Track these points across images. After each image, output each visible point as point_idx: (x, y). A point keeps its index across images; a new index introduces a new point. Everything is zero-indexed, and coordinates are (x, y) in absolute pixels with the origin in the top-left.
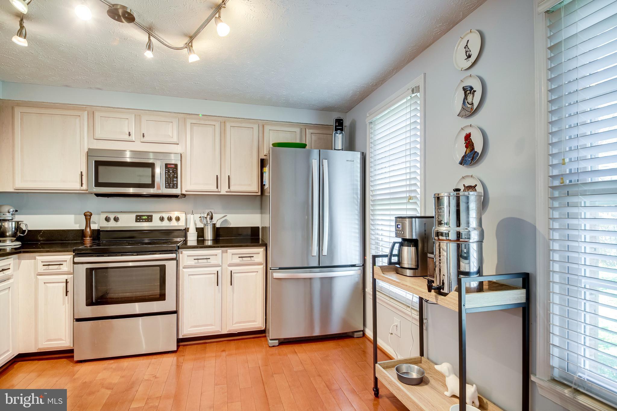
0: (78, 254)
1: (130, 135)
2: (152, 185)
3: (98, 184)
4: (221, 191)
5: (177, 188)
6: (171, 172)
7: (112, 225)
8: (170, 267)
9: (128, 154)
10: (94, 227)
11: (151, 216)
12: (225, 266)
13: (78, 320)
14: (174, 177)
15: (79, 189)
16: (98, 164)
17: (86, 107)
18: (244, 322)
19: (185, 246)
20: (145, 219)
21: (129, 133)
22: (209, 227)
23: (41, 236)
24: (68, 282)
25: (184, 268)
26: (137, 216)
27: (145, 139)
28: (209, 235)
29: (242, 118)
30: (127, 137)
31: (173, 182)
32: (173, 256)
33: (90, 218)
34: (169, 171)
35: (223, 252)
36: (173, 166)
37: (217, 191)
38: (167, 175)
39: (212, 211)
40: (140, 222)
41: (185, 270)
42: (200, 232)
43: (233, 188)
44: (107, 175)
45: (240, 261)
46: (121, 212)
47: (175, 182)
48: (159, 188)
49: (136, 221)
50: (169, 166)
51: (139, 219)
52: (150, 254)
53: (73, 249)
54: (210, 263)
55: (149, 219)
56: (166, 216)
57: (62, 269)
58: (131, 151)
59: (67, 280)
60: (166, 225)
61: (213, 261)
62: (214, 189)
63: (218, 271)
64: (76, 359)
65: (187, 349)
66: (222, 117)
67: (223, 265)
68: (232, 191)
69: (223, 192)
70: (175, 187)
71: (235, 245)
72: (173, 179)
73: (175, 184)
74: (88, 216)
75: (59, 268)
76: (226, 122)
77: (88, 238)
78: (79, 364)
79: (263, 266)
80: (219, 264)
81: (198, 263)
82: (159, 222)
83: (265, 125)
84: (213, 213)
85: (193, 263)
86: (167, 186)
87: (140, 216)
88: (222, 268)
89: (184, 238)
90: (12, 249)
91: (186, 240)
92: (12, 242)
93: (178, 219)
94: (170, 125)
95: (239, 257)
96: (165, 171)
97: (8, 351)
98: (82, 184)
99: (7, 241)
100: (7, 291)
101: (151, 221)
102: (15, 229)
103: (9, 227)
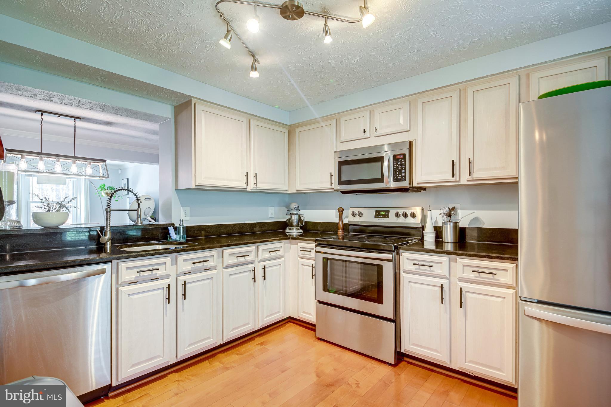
0: (319, 244)
1: (365, 132)
2: (381, 180)
3: (341, 183)
4: (461, 179)
5: (405, 180)
6: (399, 163)
7: (357, 220)
8: (388, 269)
10: (346, 221)
11: (388, 212)
12: (454, 279)
13: (320, 302)
14: (402, 168)
15: (330, 188)
16: (342, 164)
17: (335, 116)
19: (419, 247)
20: (383, 215)
21: (364, 130)
22: (449, 226)
24: (314, 267)
25: (404, 272)
26: (376, 212)
27: (379, 133)
28: (449, 236)
30: (363, 135)
31: (401, 174)
32: (389, 256)
33: (342, 213)
34: (397, 163)
35: (450, 261)
36: (402, 156)
37: (455, 180)
38: (395, 167)
39: (456, 206)
40: (378, 217)
41: (405, 275)
42: (438, 232)
43: (475, 175)
44: (350, 173)
45: (476, 277)
46: (365, 208)
47: (403, 174)
48: (388, 183)
49: (375, 217)
50: (398, 157)
51: (378, 214)
53: (315, 239)
54: (433, 271)
55: (386, 215)
56: (401, 212)
59: (313, 265)
60: (401, 221)
62: (449, 177)
63: (442, 285)
64: (317, 335)
66: (461, 83)
67: (452, 278)
68: (475, 179)
69: (464, 181)
70: (403, 180)
72: (401, 171)
73: (404, 176)
74: (341, 211)
75: (310, 254)
76: (467, 88)
77: (341, 231)
78: (318, 341)
79: (515, 290)
80: (446, 276)
81: (419, 269)
82: (395, 218)
83: (530, 74)
84: (458, 209)
85: (414, 268)
86: (396, 179)
87: (379, 212)
88: (450, 281)
89: (420, 238)
90: (297, 235)
91: (422, 240)
92: (297, 230)
93: (413, 215)
94: (402, 111)
95: (472, 271)
96: (394, 162)
97: (279, 312)
98: (331, 183)
99: (295, 229)
100: (278, 267)
101: (388, 217)
102: (298, 220)
103: (295, 219)
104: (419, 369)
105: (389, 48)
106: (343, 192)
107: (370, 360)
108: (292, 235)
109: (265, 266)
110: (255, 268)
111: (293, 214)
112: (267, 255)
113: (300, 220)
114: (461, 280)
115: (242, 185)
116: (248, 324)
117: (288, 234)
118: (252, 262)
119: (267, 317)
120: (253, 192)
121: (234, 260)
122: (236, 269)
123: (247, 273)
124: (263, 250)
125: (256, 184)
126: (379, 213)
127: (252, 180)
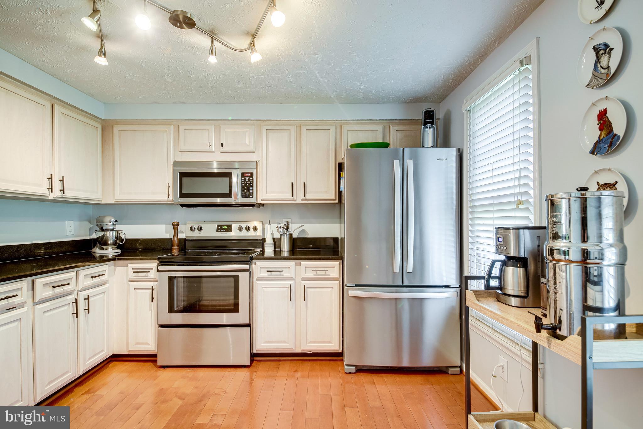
0: (162, 262)
1: (210, 146)
2: (229, 195)
3: (182, 195)
4: (297, 198)
5: (253, 197)
6: (247, 180)
7: (196, 235)
8: (244, 278)
9: (215, 165)
10: (181, 236)
11: (231, 226)
12: (298, 279)
13: (162, 326)
14: (250, 186)
15: (166, 200)
16: (183, 175)
17: (172, 122)
18: (319, 342)
19: (262, 257)
20: (225, 229)
21: (210, 143)
22: (285, 237)
23: (140, 245)
24: (154, 289)
25: (257, 280)
26: (218, 226)
27: (225, 149)
28: (285, 246)
29: (318, 120)
30: (207, 148)
31: (249, 191)
32: (246, 267)
33: (178, 228)
34: (245, 181)
35: (296, 265)
36: (249, 174)
37: (293, 199)
38: (243, 184)
39: (289, 220)
40: (220, 231)
41: (259, 282)
42: (277, 243)
43: (308, 196)
44: (191, 185)
45: (314, 275)
46: (205, 222)
47: (251, 191)
48: (236, 198)
49: (217, 231)
50: (245, 175)
51: (220, 228)
52: (225, 265)
53: (157, 257)
54: (283, 275)
55: (229, 229)
56: (244, 226)
57: (149, 276)
58: (217, 162)
59: (152, 287)
60: (244, 234)
61: (286, 274)
62: (289, 196)
63: (290, 285)
64: (159, 364)
65: (260, 365)
66: (297, 120)
67: (297, 279)
68: (307, 199)
69: (299, 201)
70: (251, 196)
71: (309, 257)
72: (249, 188)
73: (251, 193)
74: (176, 226)
75: (146, 275)
76: (301, 126)
77: (176, 247)
78: (161, 369)
80: (292, 277)
81: (271, 275)
82: (238, 231)
83: (343, 126)
84: (290, 223)
85: (266, 275)
86: (244, 195)
87: (221, 226)
88: (295, 281)
89: (261, 249)
90: (113, 256)
91: (263, 251)
92: (113, 249)
93: (255, 229)
94: (247, 133)
95: (312, 271)
96: (242, 180)
97: (103, 351)
98: (169, 195)
99: (109, 249)
100: (102, 295)
101: (231, 231)
102: (115, 237)
103: (111, 235)
106: (183, 205)
107: (225, 369)
108: (106, 256)
109: (88, 296)
110: (76, 299)
111: (107, 230)
112: (89, 282)
113: (118, 237)
114: (304, 279)
115: (42, 190)
116: (67, 372)
117: (98, 255)
118: (70, 294)
119: (90, 359)
120: (56, 201)
121: (50, 292)
122: (52, 303)
123: (66, 308)
124: (85, 275)
125: (63, 190)
126: (221, 227)
127: (57, 186)
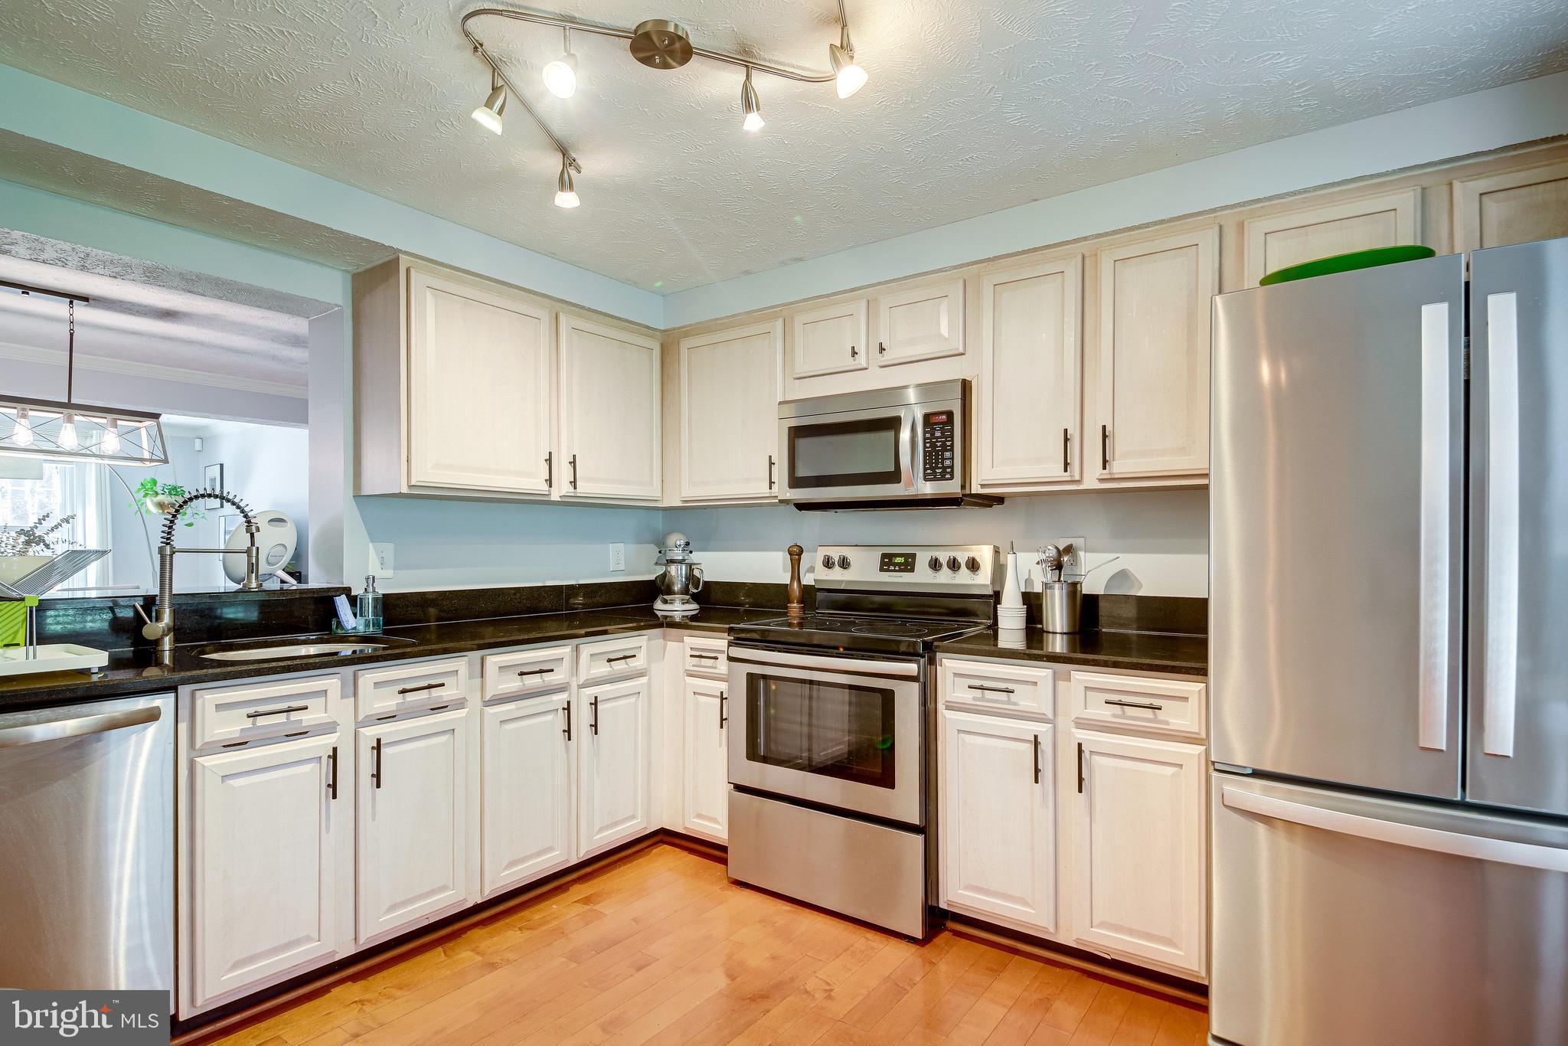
0: (738, 639)
1: (854, 353)
2: (894, 476)
3: (795, 482)
4: (1085, 475)
5: (952, 478)
6: (938, 434)
7: (837, 576)
8: (907, 702)
10: (808, 580)
11: (913, 556)
12: (1064, 723)
13: (739, 788)
14: (944, 448)
15: (768, 495)
16: (798, 433)
17: (781, 310)
18: (1131, 932)
19: (987, 644)
20: (899, 564)
21: (853, 348)
22: (1057, 592)
23: (747, 595)
24: (726, 698)
25: (948, 708)
26: (884, 556)
27: (889, 356)
28: (1057, 617)
29: (1156, 223)
30: (850, 363)
31: (942, 463)
32: (911, 668)
33: (799, 560)
34: (933, 434)
35: (1056, 678)
36: (944, 417)
37: (1069, 479)
38: (928, 445)
39: (1077, 542)
40: (888, 570)
41: (952, 715)
42: (1033, 604)
43: (1118, 467)
44: (820, 456)
45: (1114, 716)
46: (857, 546)
47: (948, 463)
48: (910, 484)
49: (882, 570)
50: (935, 419)
51: (887, 562)
53: (728, 626)
54: (1015, 704)
55: (908, 564)
56: (943, 557)
57: (719, 667)
59: (721, 693)
60: (944, 579)
61: (1024, 700)
62: (1056, 471)
63: (1036, 737)
64: (731, 872)
66: (1085, 239)
67: (1060, 719)
68: (1116, 476)
69: (1091, 482)
70: (948, 476)
72: (942, 455)
73: (948, 467)
74: (796, 554)
75: (714, 665)
76: (1099, 254)
77: (795, 605)
79: (1204, 747)
80: (1045, 714)
81: (983, 699)
82: (930, 571)
83: (1246, 223)
84: (1081, 550)
85: (968, 696)
86: (929, 474)
87: (890, 556)
88: (1055, 727)
89: (990, 622)
90: (683, 616)
91: (994, 627)
92: (683, 603)
93: (973, 565)
94: (944, 305)
95: (1106, 702)
96: (925, 433)
97: (633, 817)
98: (771, 483)
99: (677, 602)
100: (633, 699)
101: (912, 570)
102: (686, 578)
103: (677, 573)
104: (983, 947)
105: (908, 147)
106: (802, 506)
107: (863, 930)
108: (671, 617)
109: (596, 698)
110: (569, 703)
111: (672, 561)
112: (602, 669)
113: (691, 579)
114: (1082, 724)
115: (535, 484)
116: (550, 849)
117: (659, 614)
118: (562, 689)
119: (601, 830)
120: (565, 504)
121: (513, 684)
122: (520, 706)
123: (549, 717)
124: (591, 655)
125: (574, 483)
126: (890, 560)
127: (562, 474)
